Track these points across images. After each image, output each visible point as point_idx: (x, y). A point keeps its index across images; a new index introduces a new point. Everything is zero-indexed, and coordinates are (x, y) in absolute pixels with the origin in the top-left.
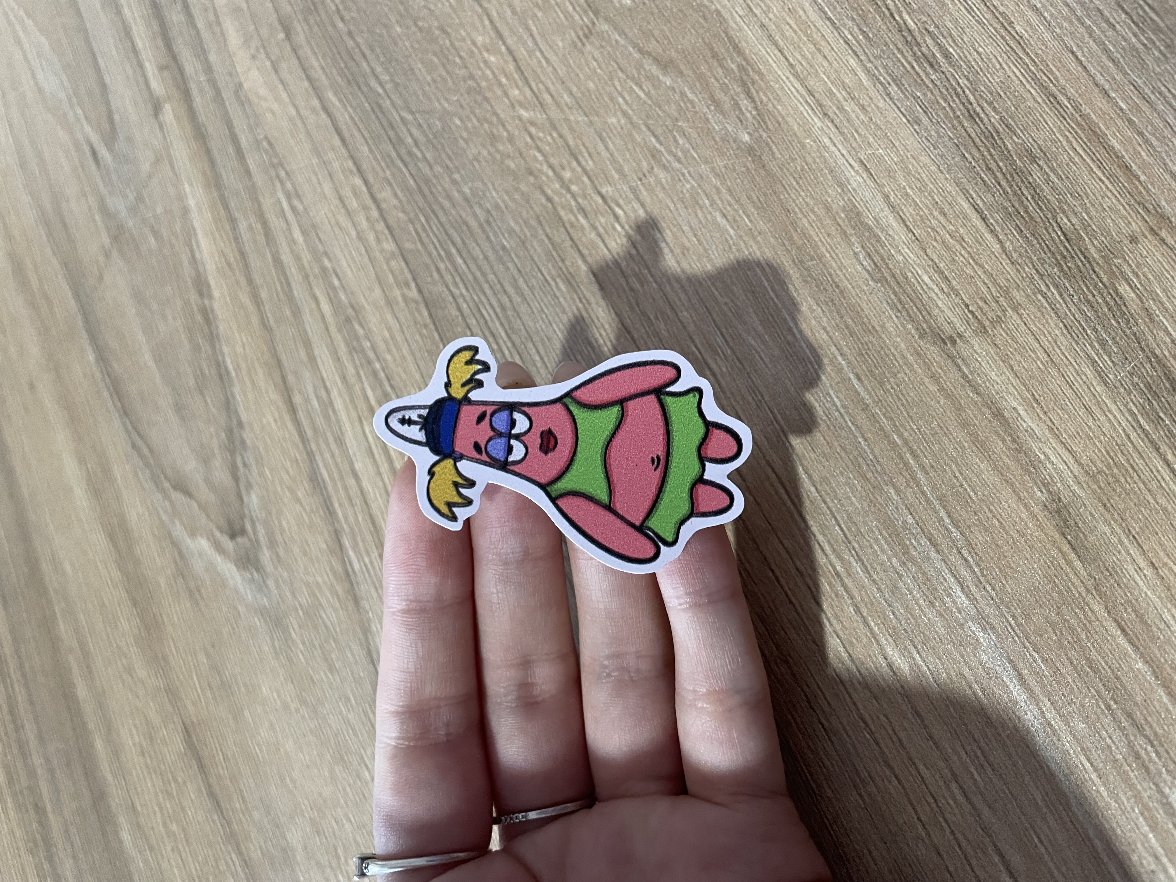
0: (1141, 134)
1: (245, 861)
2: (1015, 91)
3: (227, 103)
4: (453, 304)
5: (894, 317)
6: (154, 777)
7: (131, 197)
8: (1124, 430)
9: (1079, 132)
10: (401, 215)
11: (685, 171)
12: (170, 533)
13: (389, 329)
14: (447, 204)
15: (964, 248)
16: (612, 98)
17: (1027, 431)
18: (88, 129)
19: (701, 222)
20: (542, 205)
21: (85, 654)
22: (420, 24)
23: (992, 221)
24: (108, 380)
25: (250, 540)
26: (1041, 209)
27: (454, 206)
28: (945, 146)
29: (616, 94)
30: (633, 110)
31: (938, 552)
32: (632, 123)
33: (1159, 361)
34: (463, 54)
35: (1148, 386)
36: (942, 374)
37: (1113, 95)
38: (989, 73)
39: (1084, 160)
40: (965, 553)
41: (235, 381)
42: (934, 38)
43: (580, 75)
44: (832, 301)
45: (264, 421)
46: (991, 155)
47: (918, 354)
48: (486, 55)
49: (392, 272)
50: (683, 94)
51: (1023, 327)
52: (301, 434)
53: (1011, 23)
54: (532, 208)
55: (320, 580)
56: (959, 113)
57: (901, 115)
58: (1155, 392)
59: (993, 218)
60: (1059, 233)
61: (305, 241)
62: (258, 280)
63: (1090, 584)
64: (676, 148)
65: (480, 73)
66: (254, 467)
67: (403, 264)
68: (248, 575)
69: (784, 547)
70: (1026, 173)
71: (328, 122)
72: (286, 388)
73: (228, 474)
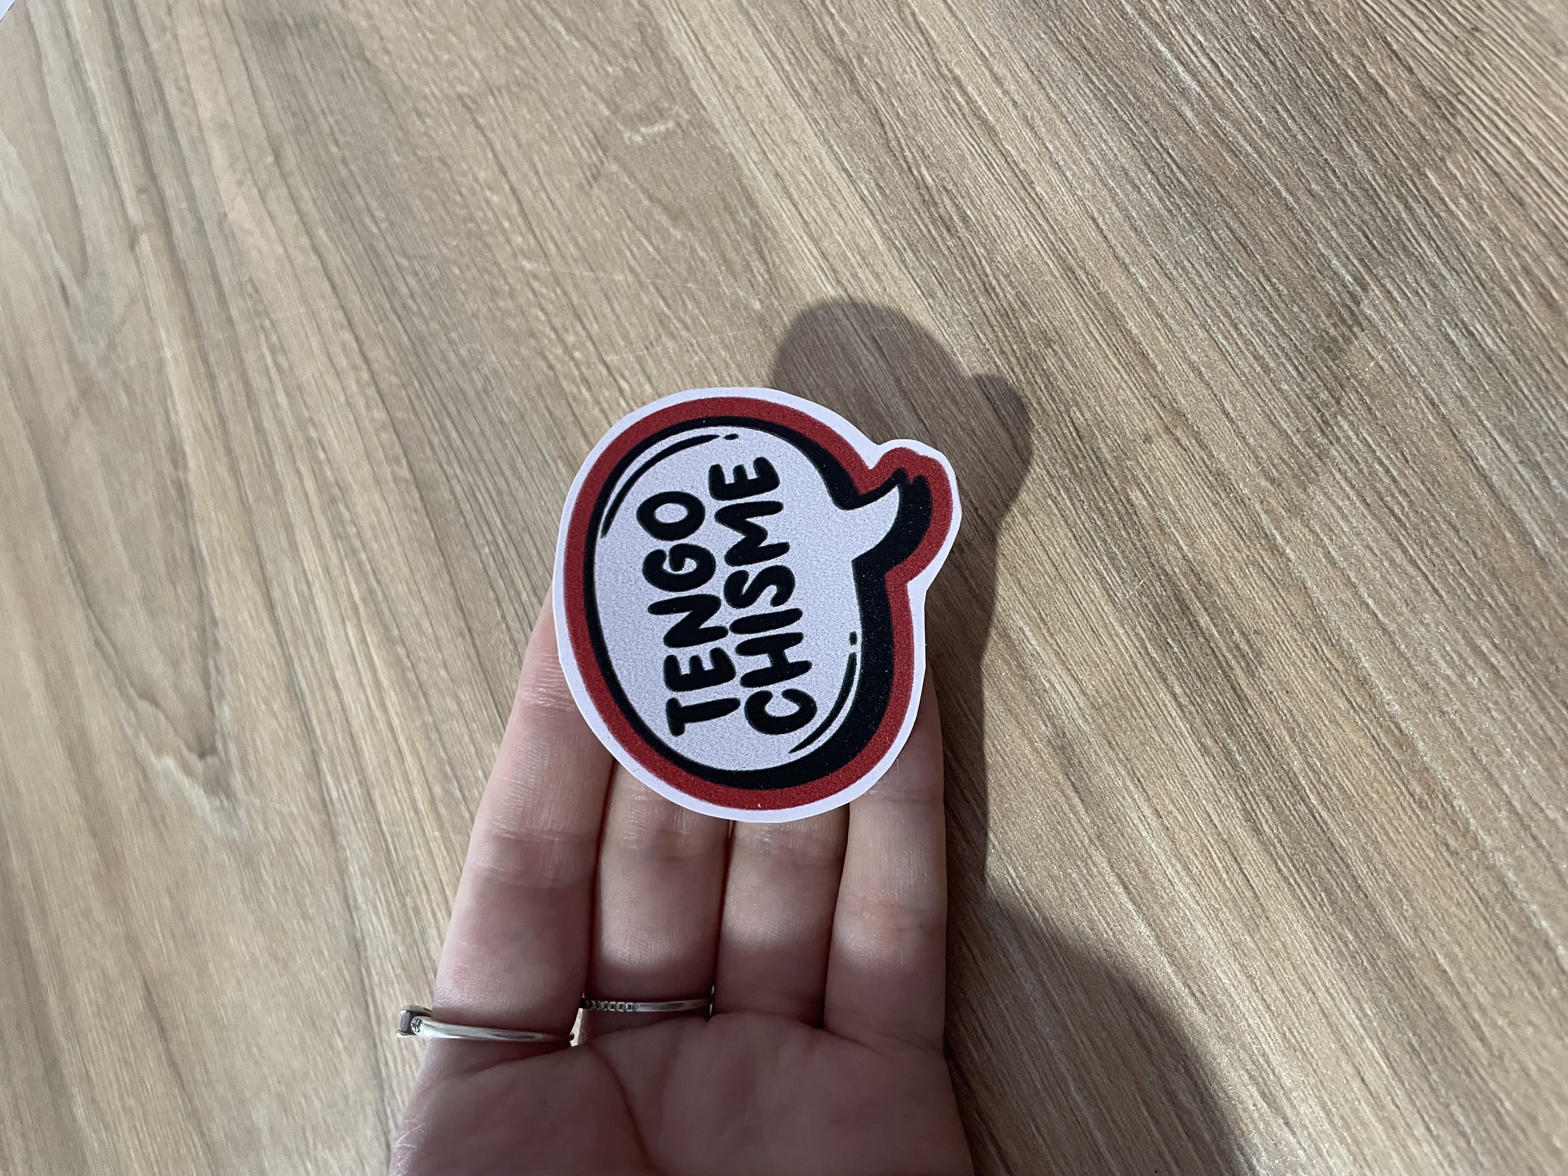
0: (1160, 317)
1: (207, 1144)
2: (1033, 263)
3: (209, 236)
4: (446, 486)
6: (111, 1042)
7: (103, 343)
8: (1131, 656)
9: (1096, 312)
10: (394, 379)
11: (694, 341)
12: (133, 750)
13: (377, 513)
14: (443, 368)
15: (975, 443)
16: (620, 252)
17: (1032, 655)
18: (58, 260)
20: (543, 373)
22: (420, 153)
24: (71, 564)
25: (221, 760)
26: (1053, 400)
27: (450, 370)
28: (960, 324)
29: (624, 248)
30: (641, 267)
32: (639, 282)
33: (1169, 580)
34: (464, 191)
35: (1157, 606)
37: (1133, 270)
38: (1006, 241)
39: (1100, 345)
41: (210, 571)
42: (952, 198)
43: (588, 224)
45: (240, 619)
46: (1005, 336)
48: (488, 193)
49: (381, 444)
50: (693, 251)
51: (1031, 536)
52: (279, 634)
53: (1031, 183)
54: (532, 376)
55: (295, 810)
56: (974, 287)
57: (915, 286)
58: (1163, 614)
59: (1005, 409)
60: (1072, 430)
61: (290, 405)
62: (238, 451)
63: (1093, 832)
64: (685, 313)
65: (481, 214)
66: (227, 672)
67: (394, 438)
68: (218, 802)
70: (1040, 358)
71: (319, 264)
72: (265, 579)
73: (199, 680)
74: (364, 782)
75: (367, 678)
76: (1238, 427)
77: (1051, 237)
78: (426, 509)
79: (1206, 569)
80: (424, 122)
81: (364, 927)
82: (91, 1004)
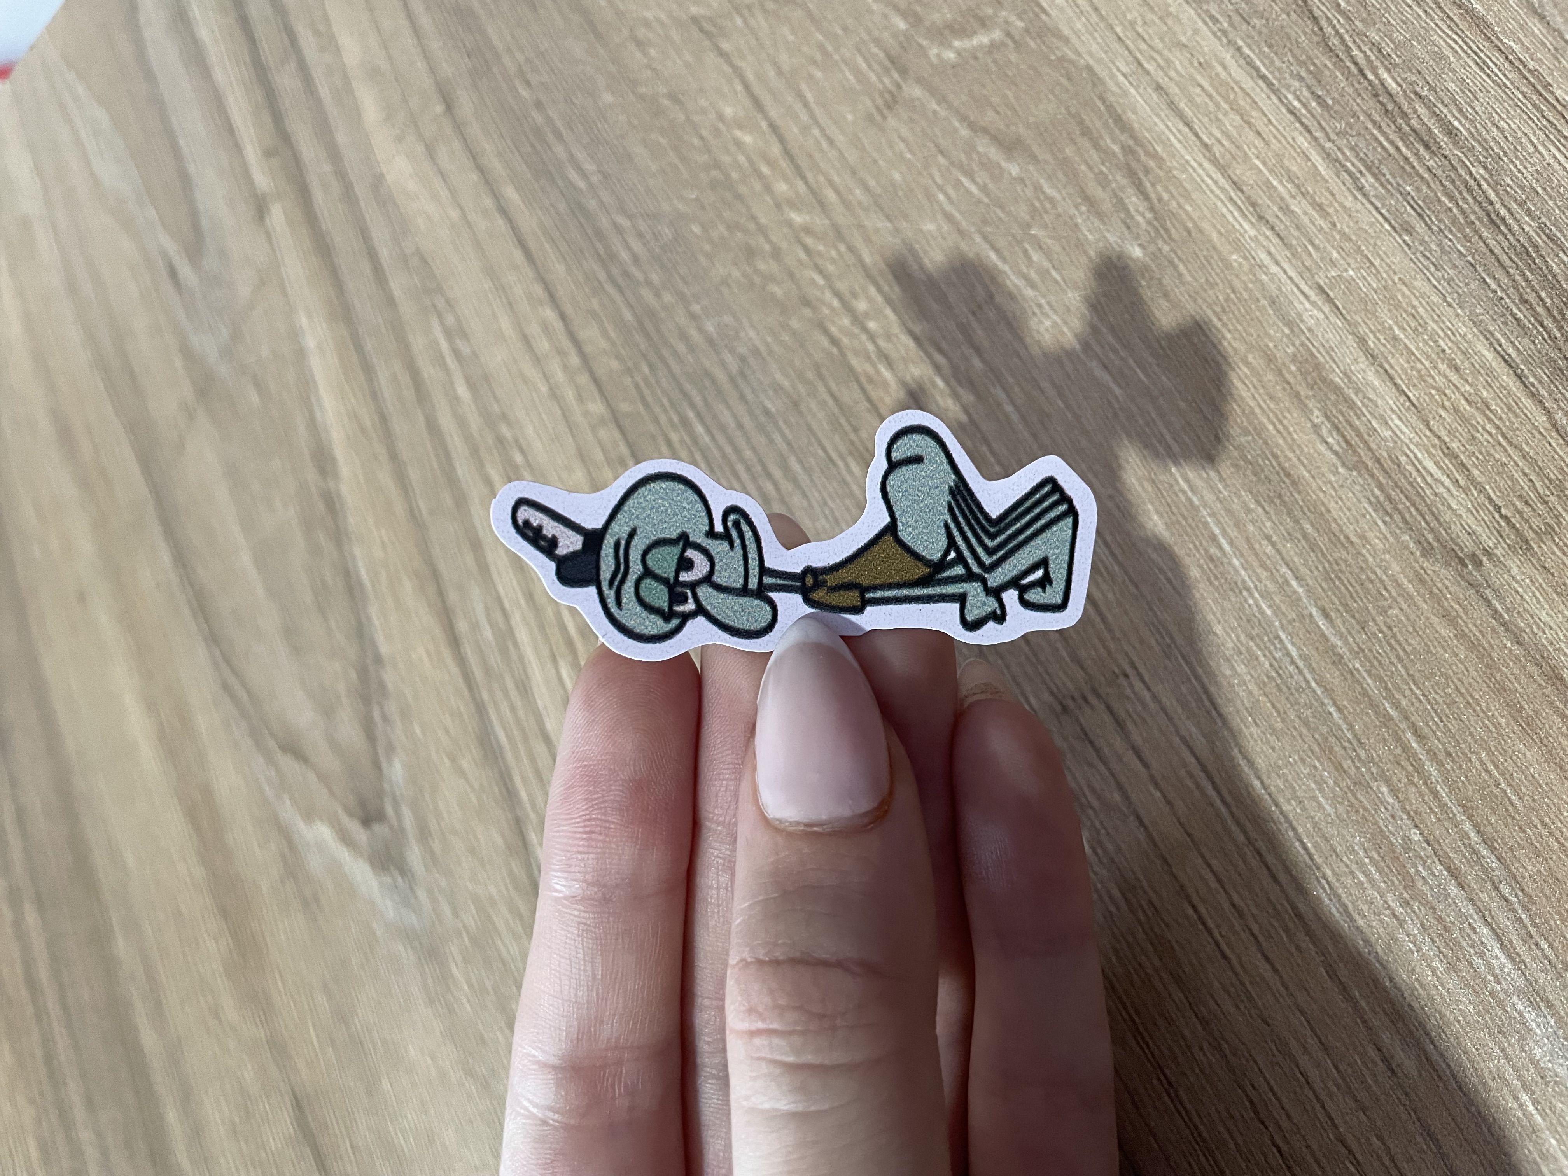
3: (361, 202)
5: (1380, 523)
7: (225, 334)
10: (615, 364)
11: (1043, 301)
12: (276, 815)
14: (681, 348)
15: (1490, 420)
16: (929, 196)
18: (164, 238)
19: (1069, 377)
20: (824, 350)
21: (154, 986)
22: (641, 90)
23: (1532, 380)
24: (190, 593)
25: (391, 828)
27: (692, 350)
28: (1455, 266)
29: (934, 189)
30: (961, 213)
31: (1462, 887)
32: (959, 231)
34: (704, 133)
36: (1461, 613)
38: (1517, 158)
40: (1506, 890)
41: (372, 597)
42: (1430, 107)
43: (881, 162)
44: (1280, 496)
45: (413, 656)
46: (1527, 280)
47: (1422, 581)
48: (738, 133)
49: (600, 444)
50: (1038, 188)
52: (467, 675)
53: (1548, 87)
54: (809, 355)
55: (494, 893)
56: (1473, 217)
57: (1381, 219)
59: (1534, 376)
61: (475, 399)
62: (405, 454)
64: (1029, 267)
65: (729, 159)
66: (398, 721)
67: (617, 435)
68: (389, 881)
69: (1212, 871)
71: (508, 230)
72: (445, 607)
73: (359, 731)
80: (645, 54)
82: (223, 1123)
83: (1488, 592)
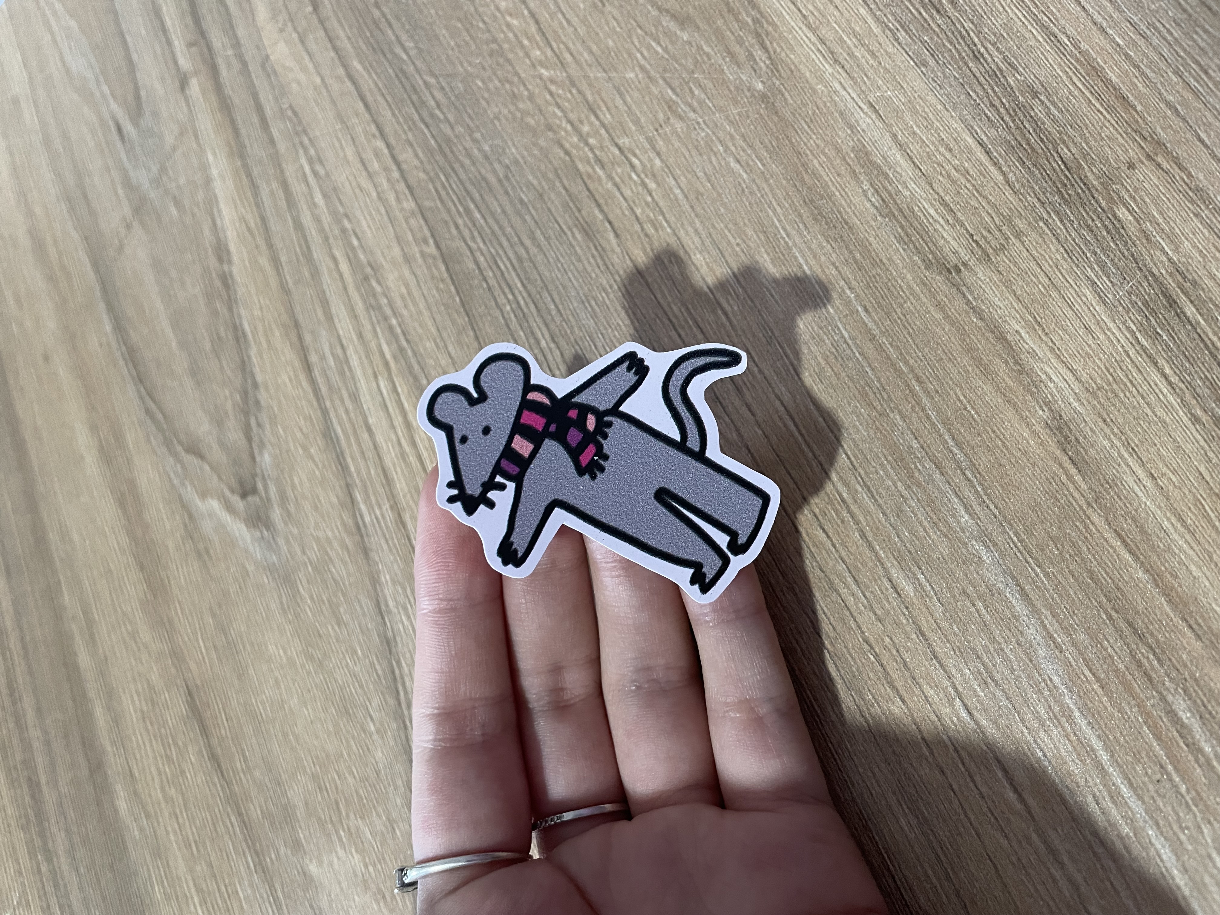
0: (1137, 67)
1: (244, 823)
2: (1018, 31)
3: (253, 75)
4: (471, 258)
5: (901, 249)
6: (154, 741)
7: (155, 169)
8: (1123, 346)
9: (1079, 67)
10: (422, 175)
11: (700, 120)
12: (180, 497)
13: (407, 286)
14: (467, 162)
15: (969, 181)
16: (630, 55)
17: (1029, 353)
18: (114, 106)
19: (715, 168)
20: (560, 158)
21: (90, 623)
23: (995, 154)
24: (124, 349)
25: (261, 498)
26: (1042, 140)
27: (474, 164)
28: (951, 86)
29: (634, 51)
30: (651, 65)
31: (942, 474)
32: (650, 78)
33: (1156, 279)
34: (487, 19)
35: (1146, 304)
36: (947, 302)
37: (1110, 32)
38: (992, 15)
39: (1083, 93)
40: (969, 474)
41: (252, 343)
43: (601, 34)
44: (841, 237)
45: (279, 381)
46: (995, 92)
47: (925, 284)
48: (508, 19)
49: (411, 230)
50: (699, 48)
51: (1025, 254)
52: (316, 391)
54: (550, 162)
55: (330, 534)
56: (964, 54)
57: (908, 58)
58: (1152, 309)
59: (997, 151)
60: (1060, 163)
61: (327, 204)
62: (279, 244)
63: (1090, 497)
64: (692, 98)
65: (502, 36)
66: (268, 426)
67: (422, 222)
68: (258, 534)
69: (792, 478)
70: (1028, 107)
71: (352, 89)
72: (302, 346)
73: (241, 434)
74: (395, 507)
75: (398, 421)
76: (1212, 151)
77: (1034, 10)
78: (452, 279)
79: (1190, 268)
81: (395, 627)
82: (135, 712)
83: (964, 288)
